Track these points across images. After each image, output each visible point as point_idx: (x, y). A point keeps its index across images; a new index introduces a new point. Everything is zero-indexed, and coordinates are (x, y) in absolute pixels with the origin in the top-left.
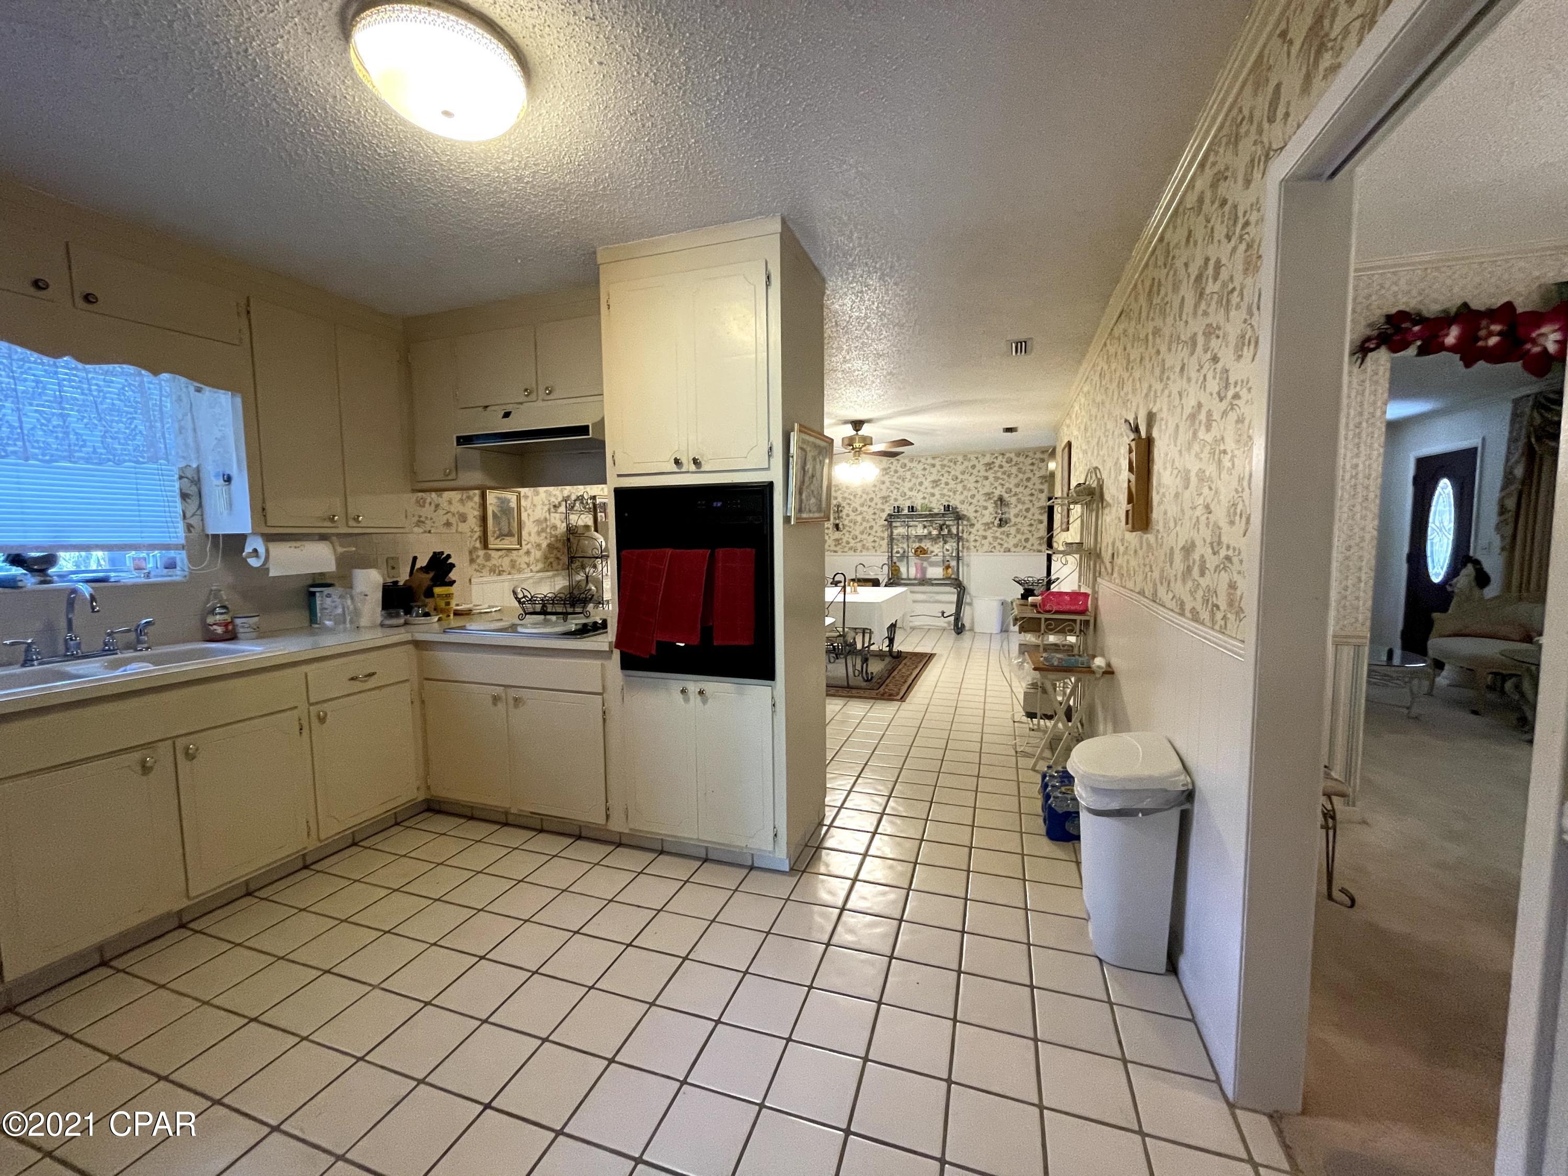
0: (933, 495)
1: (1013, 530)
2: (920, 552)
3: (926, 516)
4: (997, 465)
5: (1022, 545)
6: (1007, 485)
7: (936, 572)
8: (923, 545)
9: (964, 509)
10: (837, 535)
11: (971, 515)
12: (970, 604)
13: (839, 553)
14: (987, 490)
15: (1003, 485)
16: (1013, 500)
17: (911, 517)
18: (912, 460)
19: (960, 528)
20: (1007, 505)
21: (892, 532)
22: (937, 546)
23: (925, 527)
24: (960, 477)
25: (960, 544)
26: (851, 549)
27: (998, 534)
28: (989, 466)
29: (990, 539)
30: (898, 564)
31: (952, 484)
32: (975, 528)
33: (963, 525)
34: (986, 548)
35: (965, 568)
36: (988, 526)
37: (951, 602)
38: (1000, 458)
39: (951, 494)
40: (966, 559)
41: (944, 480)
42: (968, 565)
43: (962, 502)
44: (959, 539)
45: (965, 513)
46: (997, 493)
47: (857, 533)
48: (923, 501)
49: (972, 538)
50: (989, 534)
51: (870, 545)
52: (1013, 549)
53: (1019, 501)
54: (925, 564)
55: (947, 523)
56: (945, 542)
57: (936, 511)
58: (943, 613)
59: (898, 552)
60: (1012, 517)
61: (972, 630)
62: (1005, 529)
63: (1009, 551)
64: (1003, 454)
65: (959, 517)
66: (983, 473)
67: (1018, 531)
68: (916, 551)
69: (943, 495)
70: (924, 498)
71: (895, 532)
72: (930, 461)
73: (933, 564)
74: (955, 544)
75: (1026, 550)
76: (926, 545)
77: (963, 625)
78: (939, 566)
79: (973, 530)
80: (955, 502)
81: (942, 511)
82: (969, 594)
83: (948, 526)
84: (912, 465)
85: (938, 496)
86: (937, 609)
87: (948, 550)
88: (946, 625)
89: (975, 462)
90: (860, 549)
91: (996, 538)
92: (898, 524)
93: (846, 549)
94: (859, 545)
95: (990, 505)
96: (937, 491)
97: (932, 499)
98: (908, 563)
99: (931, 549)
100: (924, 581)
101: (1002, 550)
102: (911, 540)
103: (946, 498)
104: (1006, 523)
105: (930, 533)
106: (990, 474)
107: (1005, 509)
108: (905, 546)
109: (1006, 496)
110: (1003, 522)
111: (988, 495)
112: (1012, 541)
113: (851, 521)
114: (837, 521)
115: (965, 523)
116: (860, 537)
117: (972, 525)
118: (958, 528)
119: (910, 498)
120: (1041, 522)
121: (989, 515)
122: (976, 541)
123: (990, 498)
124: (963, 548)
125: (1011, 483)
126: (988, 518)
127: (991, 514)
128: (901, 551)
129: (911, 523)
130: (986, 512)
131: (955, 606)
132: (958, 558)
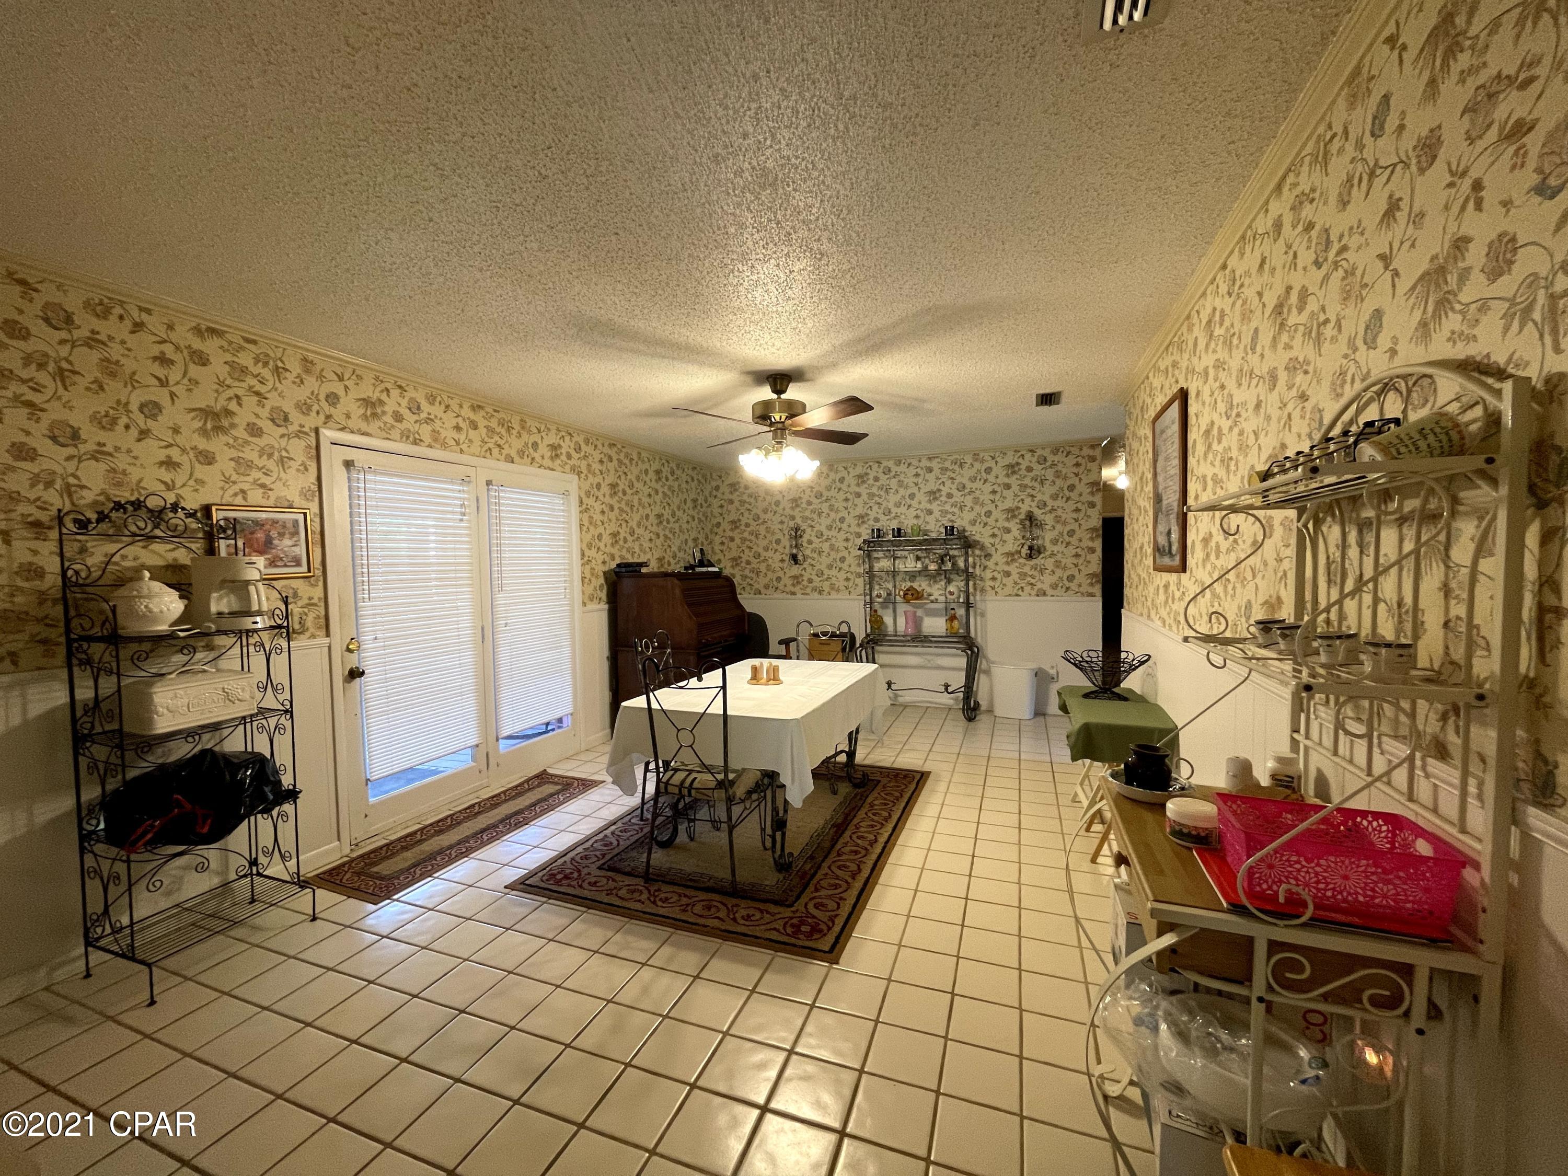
0: (930, 512)
1: (1050, 563)
2: (913, 595)
3: (920, 543)
4: (1023, 467)
5: (1065, 585)
6: (1039, 497)
7: (935, 625)
8: (915, 585)
9: (977, 533)
10: (796, 570)
11: (987, 541)
12: (987, 672)
13: (799, 596)
14: (1009, 504)
15: (1032, 496)
16: (1049, 519)
17: (899, 544)
18: (898, 463)
19: (971, 560)
20: (1040, 526)
21: (871, 567)
22: (937, 586)
23: (918, 558)
24: (969, 485)
25: (971, 583)
26: (814, 589)
27: (1027, 569)
28: (1012, 469)
29: (1015, 576)
30: (880, 612)
31: (958, 497)
32: (993, 560)
33: (974, 555)
34: (1009, 590)
35: (979, 618)
36: (1011, 556)
37: (959, 669)
38: (1028, 456)
39: (956, 510)
40: (979, 605)
41: (945, 490)
42: (983, 615)
43: (973, 522)
44: (968, 576)
45: (977, 538)
46: (1025, 508)
47: (823, 567)
48: (915, 522)
49: (988, 574)
50: (1013, 569)
51: (842, 584)
52: (1050, 592)
53: (1057, 519)
54: (920, 613)
55: (951, 552)
56: (949, 581)
57: (934, 535)
58: (947, 686)
59: (879, 596)
60: (1048, 544)
61: (990, 711)
62: (1038, 561)
63: (1045, 594)
64: (1032, 451)
65: (968, 544)
66: (1003, 480)
67: (1058, 564)
68: (905, 594)
69: (944, 513)
70: (917, 517)
71: (877, 566)
72: (925, 463)
73: (933, 613)
74: (963, 584)
75: (1070, 592)
76: (921, 584)
77: (977, 705)
78: (941, 616)
79: (990, 564)
80: (962, 521)
81: (943, 536)
82: (985, 657)
83: (952, 558)
84: (899, 469)
85: (937, 514)
86: (936, 679)
87: (952, 593)
88: (952, 702)
89: (991, 464)
90: (826, 589)
91: (1023, 575)
92: (881, 554)
93: (808, 590)
94: (826, 586)
95: (1014, 526)
96: (935, 507)
97: (928, 518)
98: (895, 611)
99: (928, 590)
100: (919, 639)
101: (1034, 593)
102: (898, 578)
103: (949, 516)
104: (1039, 552)
105: (925, 568)
106: (1013, 481)
107: (1037, 532)
108: (890, 586)
109: (1038, 513)
110: (1034, 552)
111: (1011, 513)
112: (1048, 579)
113: (814, 551)
114: (794, 551)
115: (977, 552)
116: (826, 572)
117: (988, 556)
118: (966, 561)
119: (897, 516)
120: (1092, 550)
121: (1013, 540)
122: (994, 579)
123: (1014, 516)
124: (975, 589)
125: (1045, 494)
126: (1011, 547)
127: (1015, 539)
128: (884, 594)
129: (899, 554)
130: (1008, 537)
131: (963, 674)
132: (968, 605)
